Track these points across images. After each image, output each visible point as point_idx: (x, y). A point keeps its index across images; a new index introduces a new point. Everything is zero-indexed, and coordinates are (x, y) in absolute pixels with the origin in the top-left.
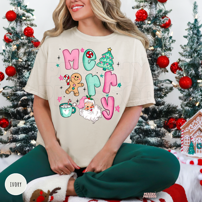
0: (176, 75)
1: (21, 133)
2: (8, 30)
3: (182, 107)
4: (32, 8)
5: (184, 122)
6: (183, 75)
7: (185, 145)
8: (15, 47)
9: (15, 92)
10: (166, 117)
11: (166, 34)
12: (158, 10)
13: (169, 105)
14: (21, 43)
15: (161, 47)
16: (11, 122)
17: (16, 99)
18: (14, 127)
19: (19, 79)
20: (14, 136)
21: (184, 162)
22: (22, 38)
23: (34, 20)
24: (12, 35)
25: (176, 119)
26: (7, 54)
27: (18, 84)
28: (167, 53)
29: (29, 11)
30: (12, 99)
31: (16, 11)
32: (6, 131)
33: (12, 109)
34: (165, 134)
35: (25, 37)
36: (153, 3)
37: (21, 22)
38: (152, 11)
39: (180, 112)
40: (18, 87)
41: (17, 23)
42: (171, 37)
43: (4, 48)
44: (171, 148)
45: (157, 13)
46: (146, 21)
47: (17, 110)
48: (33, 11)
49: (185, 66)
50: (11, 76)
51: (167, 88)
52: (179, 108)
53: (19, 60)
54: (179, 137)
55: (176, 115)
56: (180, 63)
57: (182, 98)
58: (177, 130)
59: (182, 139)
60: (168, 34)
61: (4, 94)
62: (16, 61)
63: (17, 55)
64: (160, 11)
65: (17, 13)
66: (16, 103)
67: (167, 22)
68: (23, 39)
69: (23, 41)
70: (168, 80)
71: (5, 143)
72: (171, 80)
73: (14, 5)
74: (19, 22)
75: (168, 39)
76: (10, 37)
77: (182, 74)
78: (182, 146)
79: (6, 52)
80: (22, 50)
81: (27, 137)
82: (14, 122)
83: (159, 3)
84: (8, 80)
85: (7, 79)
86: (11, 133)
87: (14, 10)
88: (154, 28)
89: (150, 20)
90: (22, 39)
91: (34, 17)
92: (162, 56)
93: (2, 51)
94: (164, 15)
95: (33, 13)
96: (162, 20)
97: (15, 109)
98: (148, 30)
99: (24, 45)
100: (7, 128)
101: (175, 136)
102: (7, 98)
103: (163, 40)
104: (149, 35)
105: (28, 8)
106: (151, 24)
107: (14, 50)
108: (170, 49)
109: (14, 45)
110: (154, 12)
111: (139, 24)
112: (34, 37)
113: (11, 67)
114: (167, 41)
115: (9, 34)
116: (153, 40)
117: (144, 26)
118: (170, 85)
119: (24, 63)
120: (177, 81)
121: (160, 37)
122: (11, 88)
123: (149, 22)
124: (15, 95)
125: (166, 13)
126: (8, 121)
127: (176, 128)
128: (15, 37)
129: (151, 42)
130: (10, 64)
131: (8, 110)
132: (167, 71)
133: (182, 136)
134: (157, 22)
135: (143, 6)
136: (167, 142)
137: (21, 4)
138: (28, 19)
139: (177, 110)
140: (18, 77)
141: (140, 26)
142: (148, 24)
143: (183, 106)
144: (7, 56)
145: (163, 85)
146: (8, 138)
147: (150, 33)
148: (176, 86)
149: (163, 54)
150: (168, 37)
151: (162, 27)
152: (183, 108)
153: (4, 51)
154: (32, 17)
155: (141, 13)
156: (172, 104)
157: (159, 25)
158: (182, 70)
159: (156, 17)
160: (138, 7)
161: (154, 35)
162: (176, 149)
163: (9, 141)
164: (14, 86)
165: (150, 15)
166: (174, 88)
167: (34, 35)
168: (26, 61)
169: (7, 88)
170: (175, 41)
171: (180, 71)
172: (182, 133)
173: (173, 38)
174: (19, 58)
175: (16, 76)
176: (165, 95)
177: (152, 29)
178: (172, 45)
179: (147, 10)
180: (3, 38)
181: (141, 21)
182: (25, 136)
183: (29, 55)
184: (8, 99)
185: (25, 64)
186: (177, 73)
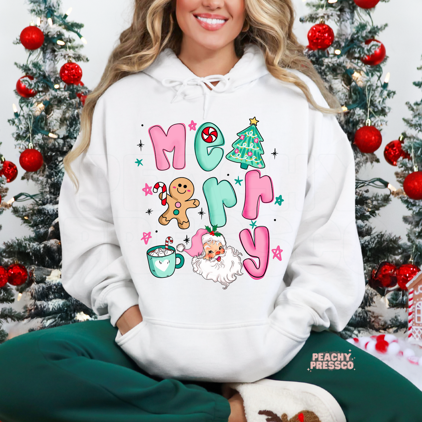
0: (397, 169)
1: (55, 298)
2: (26, 69)
3: (409, 239)
4: (79, 21)
5: (414, 273)
6: (412, 169)
7: (416, 324)
8: (41, 106)
9: (41, 207)
10: (374, 262)
11: (375, 78)
12: (356, 24)
13: (382, 236)
14: (55, 97)
15: (364, 107)
16: (32, 273)
17: (42, 222)
18: (38, 283)
19: (49, 177)
20: (38, 303)
21: (415, 361)
22: (56, 86)
23: (82, 46)
24: (35, 80)
25: (397, 266)
26: (23, 122)
27: (48, 189)
28: (377, 121)
29: (71, 27)
30: (35, 221)
31: (42, 27)
32: (21, 292)
33: (35, 245)
34: (372, 299)
35: (62, 85)
36: (347, 10)
37: (54, 51)
38: (343, 27)
39: (405, 251)
40: (48, 196)
41: (44, 53)
42: (385, 86)
43: (16, 108)
44: (385, 329)
45: (354, 31)
46: (331, 50)
47: (45, 247)
48: (80, 26)
49: (417, 149)
50: (32, 171)
51: (376, 197)
52: (404, 241)
53: (51, 135)
54: (404, 305)
55: (398, 258)
56: (406, 142)
57: (410, 220)
58: (399, 290)
59: (410, 310)
60: (379, 77)
61: (16, 211)
62: (43, 139)
63: (46, 124)
64: (362, 27)
65: (46, 32)
66: (42, 231)
67: (378, 51)
68: (59, 89)
69: (59, 93)
70: (380, 180)
71: (19, 318)
72: (386, 179)
73: (39, 13)
74: (49, 51)
75: (380, 89)
76: (30, 85)
77: (409, 166)
78: (410, 325)
79: (21, 118)
80: (56, 114)
81: (68, 307)
82: (38, 272)
83: (359, 8)
84: (25, 180)
85: (23, 178)
86: (33, 297)
87: (38, 24)
88: (348, 65)
89: (339, 47)
90: (56, 90)
91: (83, 41)
92: (366, 127)
93: (12, 117)
94: (370, 35)
95: (82, 31)
96: (366, 47)
97: (40, 243)
98: (334, 70)
99: (60, 101)
100: (23, 285)
101: (395, 304)
102: (23, 218)
103: (369, 90)
104: (337, 81)
105: (69, 20)
106: (341, 55)
107: (38, 113)
108: (383, 112)
109: (39, 103)
110: (349, 30)
111: (314, 55)
112: (82, 84)
113: (33, 150)
114: (377, 94)
115: (27, 79)
116: (345, 90)
117: (326, 61)
118: (383, 192)
119: (61, 141)
120: (400, 182)
121: (360, 84)
122: (32, 197)
123: (338, 52)
124: (40, 212)
125: (374, 31)
126: (25, 270)
127: (397, 286)
128: (40, 85)
129: (342, 96)
130: (31, 145)
131: (25, 247)
132: (378, 161)
133: (410, 303)
134: (355, 52)
135: (323, 17)
136: (376, 317)
137: (53, 11)
138: (69, 44)
139: (400, 247)
140: (47, 173)
141: (317, 59)
142: (335, 55)
143: (413, 237)
144: (23, 126)
145: (367, 191)
146: (25, 307)
147: (339, 76)
148: (397, 194)
149: (368, 122)
150: (379, 84)
151: (366, 62)
152: (412, 242)
153: (17, 115)
154: (77, 41)
155: (319, 32)
156: (388, 233)
157: (358, 58)
158: (410, 159)
159: (352, 40)
160: (312, 18)
161: (348, 79)
162: (396, 331)
163: (27, 314)
164: (37, 192)
165: (340, 35)
166: (392, 197)
167: (83, 80)
168: (64, 138)
169: (22, 197)
170: (394, 93)
171: (406, 160)
172: (411, 296)
173: (390, 88)
174: (49, 131)
175: (43, 171)
176: (373, 213)
177: (345, 67)
178: (389, 103)
179: (333, 24)
180: (15, 87)
181: (319, 49)
182: (64, 304)
183: (71, 125)
184: (26, 221)
185: (64, 145)
186: (398, 164)
